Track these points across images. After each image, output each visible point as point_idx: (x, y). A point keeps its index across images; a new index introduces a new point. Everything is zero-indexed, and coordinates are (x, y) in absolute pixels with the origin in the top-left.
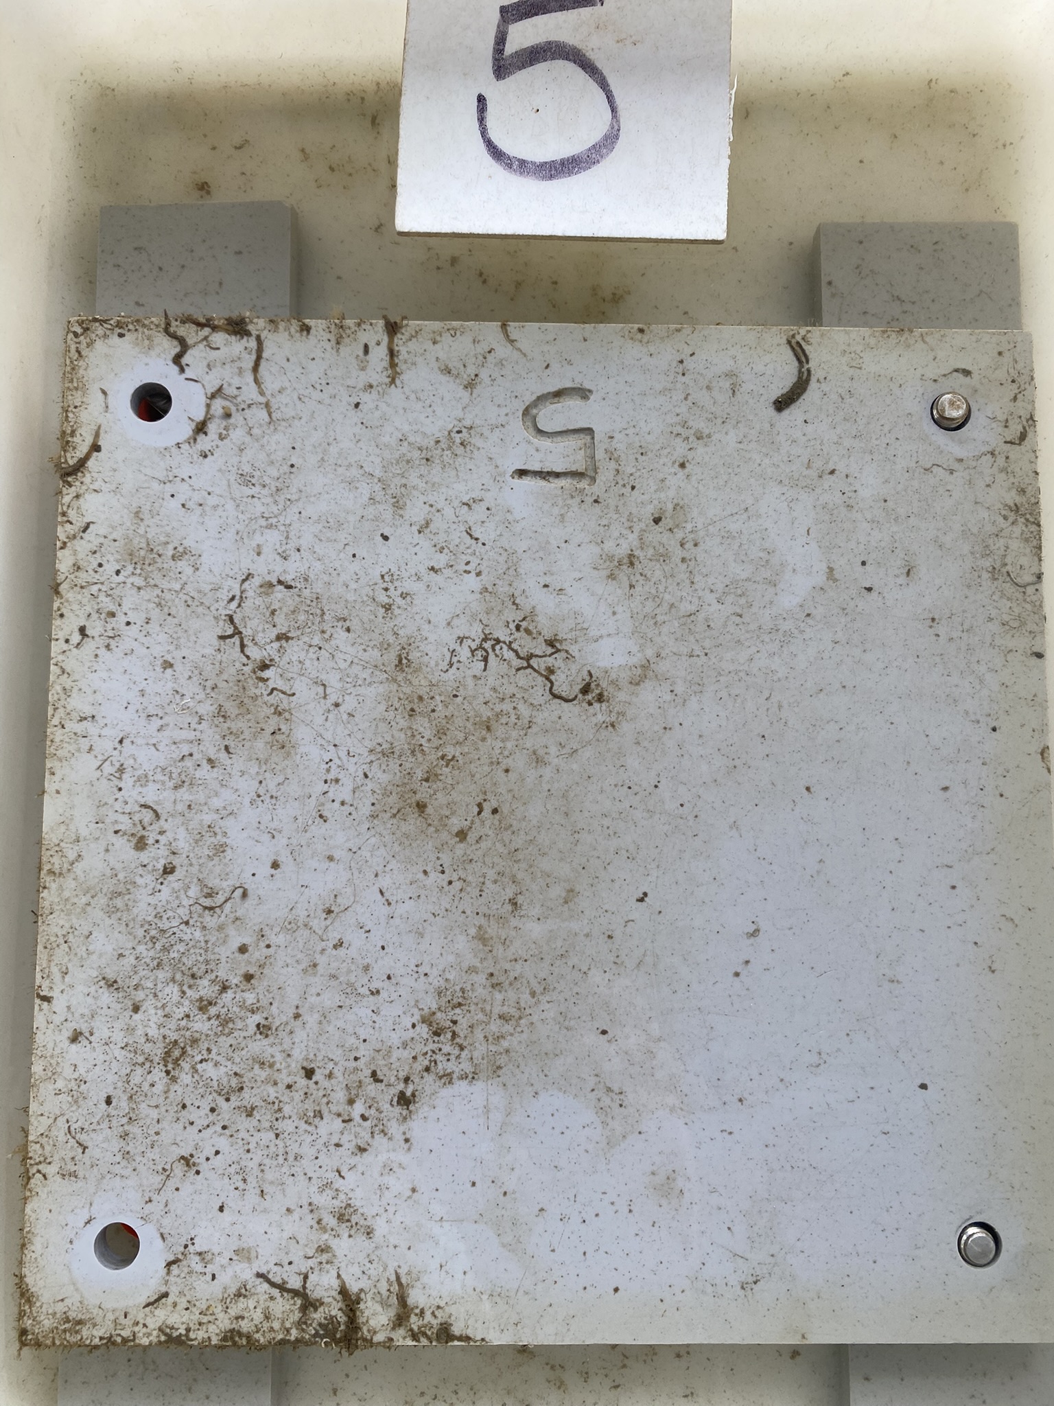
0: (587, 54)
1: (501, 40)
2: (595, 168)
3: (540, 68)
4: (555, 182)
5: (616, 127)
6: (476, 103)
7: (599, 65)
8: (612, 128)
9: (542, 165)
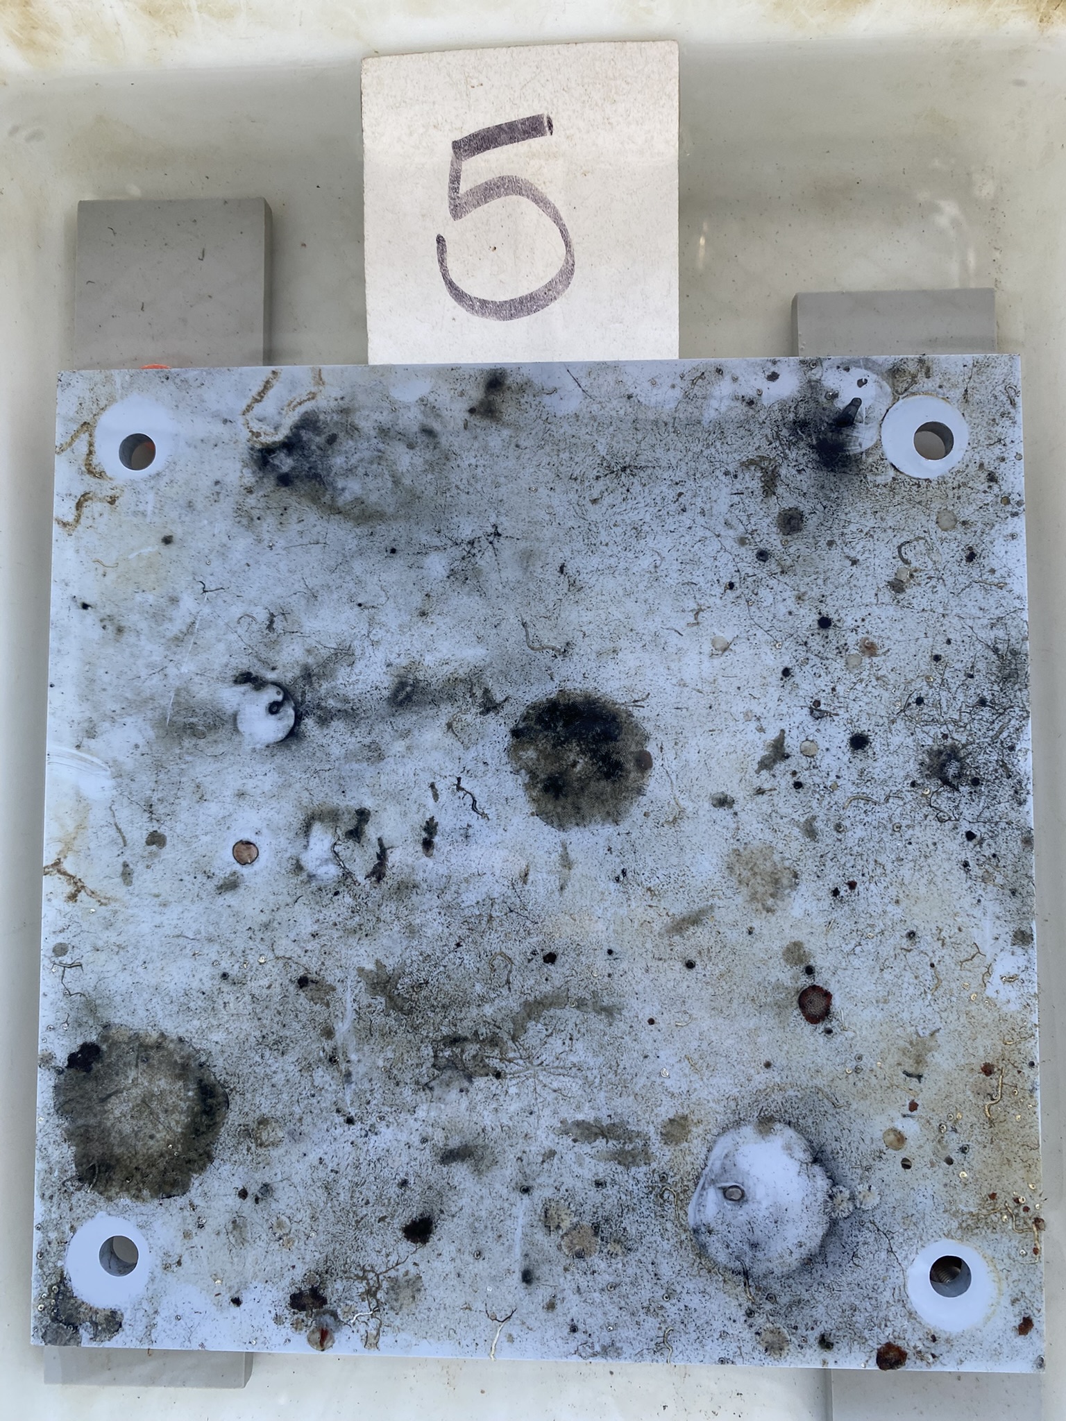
0: (539, 188)
1: (455, 179)
2: (553, 304)
3: (495, 205)
4: (515, 321)
5: (571, 262)
6: (436, 244)
7: (551, 198)
8: (567, 263)
9: (502, 305)
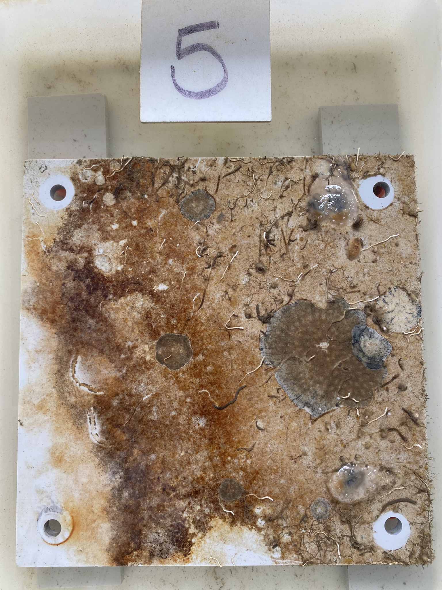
0: (214, 48)
1: (179, 44)
2: (219, 93)
3: (195, 54)
4: (203, 100)
6: (170, 69)
7: (219, 52)
8: (225, 77)
9: (198, 93)
